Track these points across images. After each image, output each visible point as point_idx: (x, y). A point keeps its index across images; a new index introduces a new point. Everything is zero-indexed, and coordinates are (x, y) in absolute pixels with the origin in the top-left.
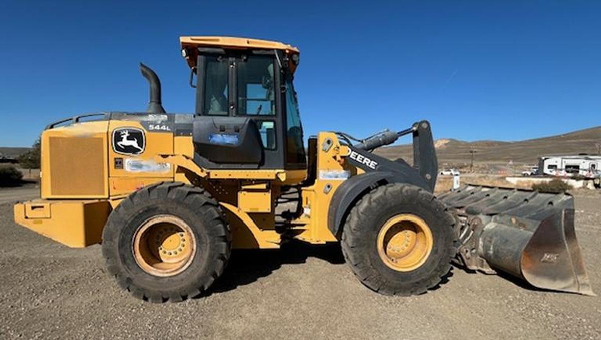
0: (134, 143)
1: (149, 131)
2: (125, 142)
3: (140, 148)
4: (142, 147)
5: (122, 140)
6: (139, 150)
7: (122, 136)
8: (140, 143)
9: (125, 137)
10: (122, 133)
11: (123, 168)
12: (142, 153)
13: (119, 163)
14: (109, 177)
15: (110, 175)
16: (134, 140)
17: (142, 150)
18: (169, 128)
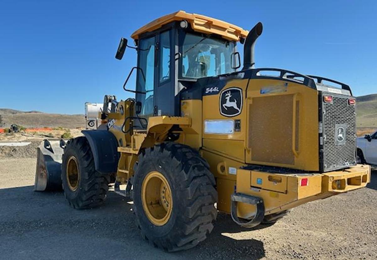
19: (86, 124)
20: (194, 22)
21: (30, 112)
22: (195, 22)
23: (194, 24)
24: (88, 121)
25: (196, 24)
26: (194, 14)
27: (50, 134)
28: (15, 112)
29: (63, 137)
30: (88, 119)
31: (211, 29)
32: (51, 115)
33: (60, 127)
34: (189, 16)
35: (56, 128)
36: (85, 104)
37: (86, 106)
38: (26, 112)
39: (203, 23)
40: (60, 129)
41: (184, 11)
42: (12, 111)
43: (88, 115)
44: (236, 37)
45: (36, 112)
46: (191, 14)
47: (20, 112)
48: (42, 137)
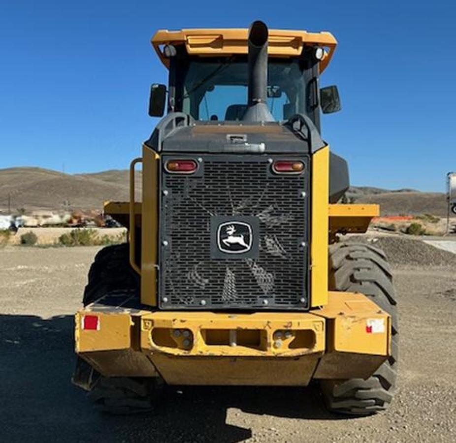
19: (449, 210)
20: (188, 43)
21: (399, 191)
22: (190, 42)
23: (188, 46)
24: (451, 204)
25: (192, 46)
26: (184, 30)
27: (393, 225)
28: (378, 191)
29: (409, 231)
30: (451, 202)
31: (225, 48)
32: (428, 194)
33: (427, 215)
34: (175, 35)
35: (421, 215)
36: (448, 174)
37: (449, 178)
38: (393, 192)
39: (210, 41)
40: (427, 217)
41: (166, 29)
42: (375, 191)
43: (452, 195)
44: (296, 50)
45: (408, 191)
46: (179, 32)
47: (385, 191)
48: (377, 230)
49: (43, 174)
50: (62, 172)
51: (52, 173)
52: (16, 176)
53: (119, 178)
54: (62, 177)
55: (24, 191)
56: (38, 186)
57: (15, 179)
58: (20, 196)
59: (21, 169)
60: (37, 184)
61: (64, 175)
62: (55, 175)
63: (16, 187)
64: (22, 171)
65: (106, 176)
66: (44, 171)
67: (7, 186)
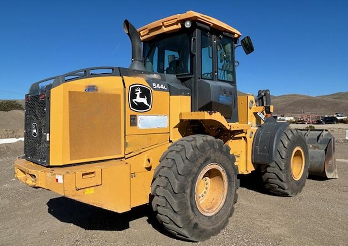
0: (144, 101)
1: (155, 89)
2: (139, 100)
3: (148, 105)
4: (150, 105)
5: (136, 98)
6: (148, 107)
7: (136, 93)
8: (149, 101)
9: (138, 94)
10: (137, 90)
11: (136, 126)
12: (150, 110)
13: (133, 121)
14: (125, 135)
15: (126, 134)
16: (144, 98)
17: (150, 107)
18: (166, 88)
49: (298, 97)
50: (307, 95)
51: (303, 96)
52: (285, 99)
53: (343, 97)
54: (308, 98)
55: (288, 106)
56: (295, 103)
57: (285, 100)
58: (286, 109)
59: (288, 95)
60: (295, 102)
61: (308, 97)
62: (305, 97)
63: (284, 105)
64: (288, 97)
65: (335, 96)
66: (299, 96)
67: (280, 104)
